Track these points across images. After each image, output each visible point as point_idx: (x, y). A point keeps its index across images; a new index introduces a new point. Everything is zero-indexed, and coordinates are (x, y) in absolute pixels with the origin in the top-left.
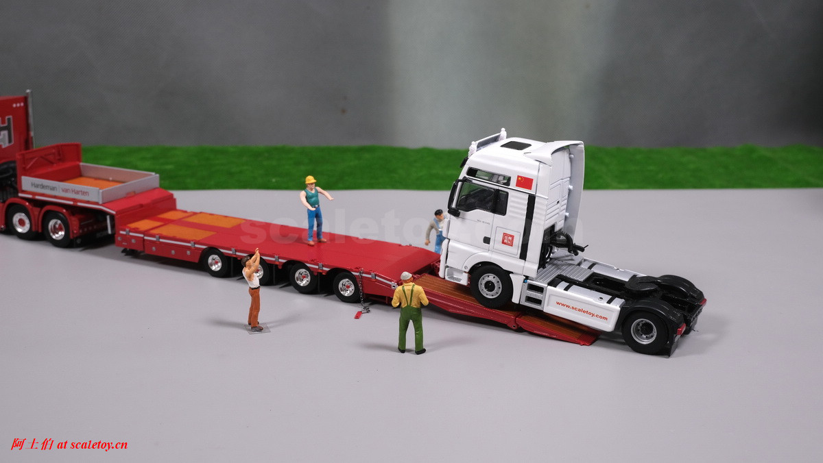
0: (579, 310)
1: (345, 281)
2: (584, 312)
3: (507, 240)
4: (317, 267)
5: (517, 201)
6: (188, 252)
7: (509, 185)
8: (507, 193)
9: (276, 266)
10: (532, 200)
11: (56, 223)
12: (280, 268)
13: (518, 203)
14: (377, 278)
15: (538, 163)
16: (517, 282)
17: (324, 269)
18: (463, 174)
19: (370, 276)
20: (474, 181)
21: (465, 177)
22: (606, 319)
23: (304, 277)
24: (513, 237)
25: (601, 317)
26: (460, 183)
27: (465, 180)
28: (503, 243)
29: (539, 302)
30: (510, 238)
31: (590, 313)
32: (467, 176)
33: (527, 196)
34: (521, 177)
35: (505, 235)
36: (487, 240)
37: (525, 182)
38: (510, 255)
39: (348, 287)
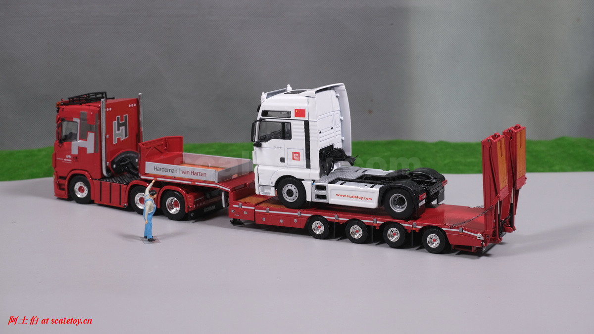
0: (352, 197)
1: (433, 236)
2: (356, 197)
3: (296, 156)
4: (411, 226)
5: (297, 128)
6: (295, 220)
7: (290, 117)
8: (290, 123)
9: (375, 227)
10: (307, 124)
11: (172, 201)
12: (378, 228)
13: (298, 128)
14: (464, 231)
15: (307, 98)
16: (308, 185)
17: (417, 227)
18: (259, 116)
19: (458, 230)
20: (267, 120)
21: (261, 118)
22: (371, 199)
23: (395, 234)
24: (299, 153)
25: (367, 199)
26: (258, 123)
27: (261, 120)
28: (293, 159)
29: (324, 197)
30: (297, 155)
31: (360, 198)
32: (262, 117)
33: (303, 122)
34: (297, 110)
35: (293, 153)
36: (282, 160)
37: (300, 113)
38: (300, 167)
39: (435, 240)
